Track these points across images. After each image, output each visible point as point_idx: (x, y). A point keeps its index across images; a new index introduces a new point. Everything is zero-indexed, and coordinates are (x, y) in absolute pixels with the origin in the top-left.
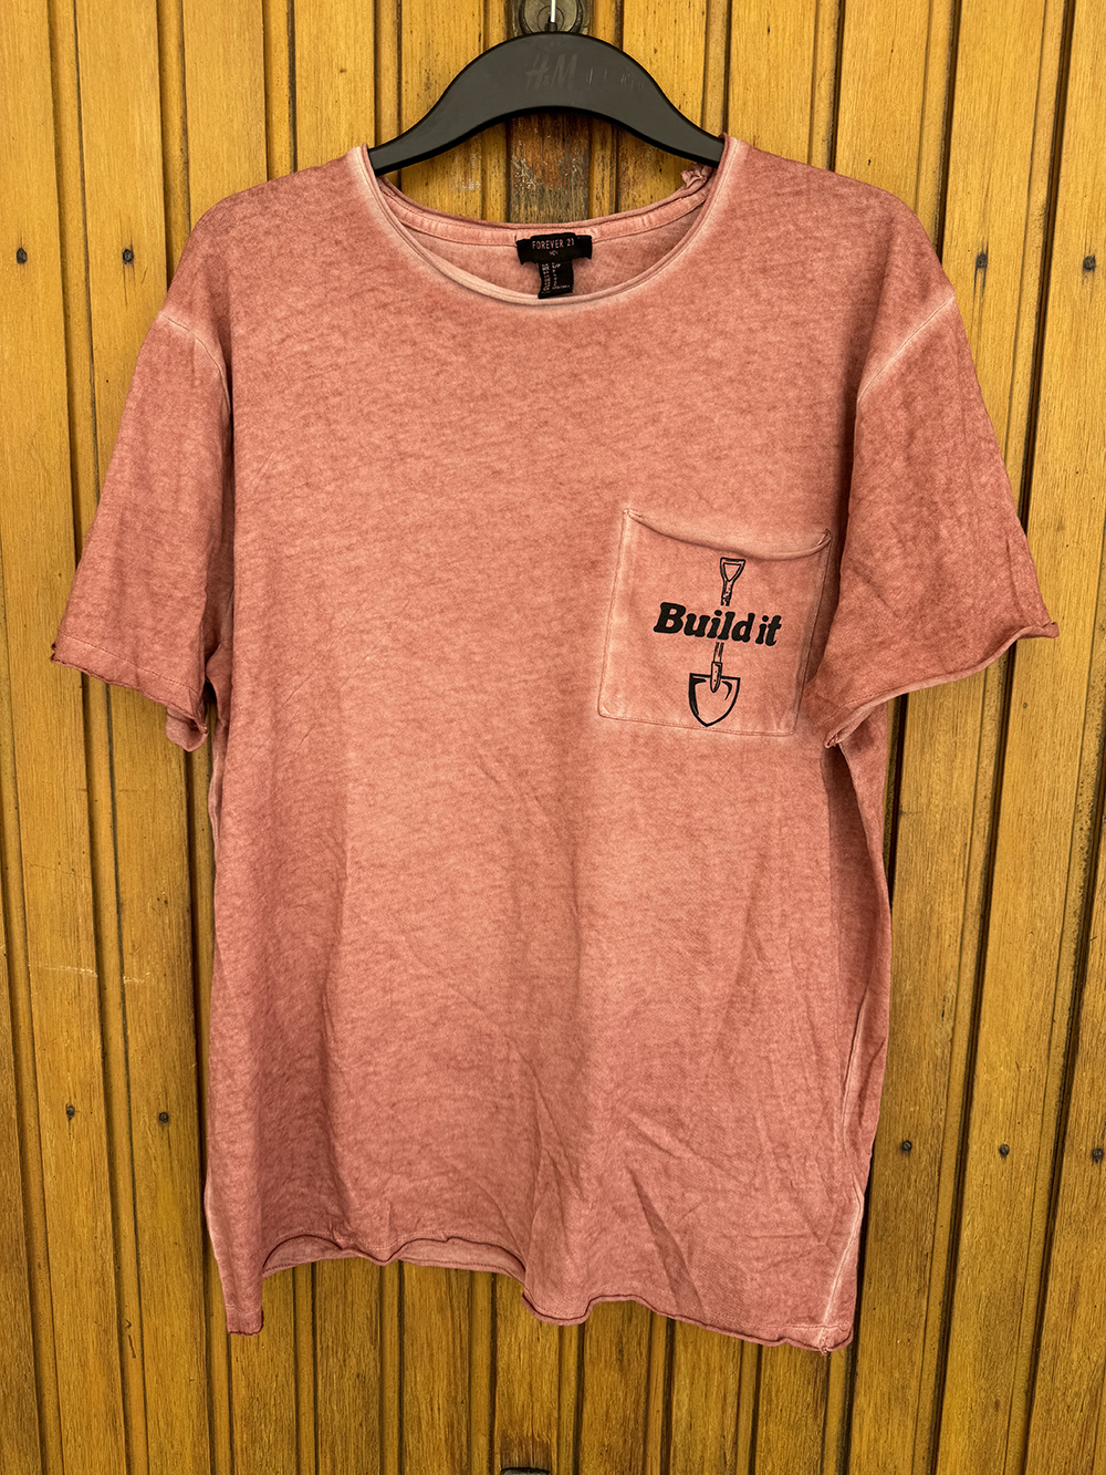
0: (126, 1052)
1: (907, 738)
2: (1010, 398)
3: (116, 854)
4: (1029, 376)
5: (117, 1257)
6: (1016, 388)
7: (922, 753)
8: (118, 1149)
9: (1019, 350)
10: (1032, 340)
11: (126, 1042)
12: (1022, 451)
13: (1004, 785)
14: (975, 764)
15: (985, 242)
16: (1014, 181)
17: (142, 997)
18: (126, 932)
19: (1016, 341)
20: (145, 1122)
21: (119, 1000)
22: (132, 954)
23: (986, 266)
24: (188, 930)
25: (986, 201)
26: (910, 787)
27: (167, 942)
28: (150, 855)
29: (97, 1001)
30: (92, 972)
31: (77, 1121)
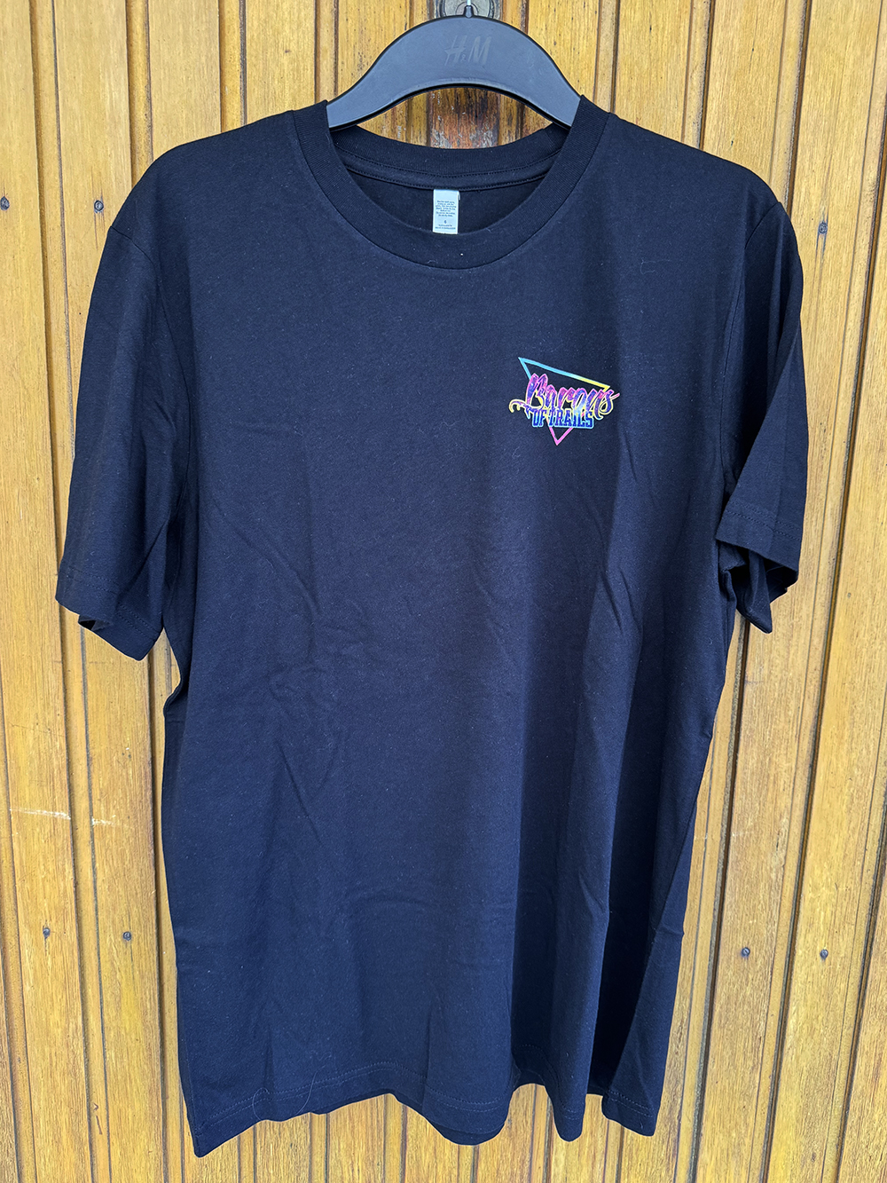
0: (95, 882)
2: (844, 342)
4: (859, 324)
5: (87, 1052)
6: (848, 334)
8: (88, 962)
9: (851, 302)
10: (862, 294)
11: (95, 873)
12: (852, 386)
13: (831, 661)
14: (808, 642)
15: (826, 212)
16: (851, 162)
17: (108, 836)
18: (94, 781)
19: (849, 295)
20: (110, 940)
21: (89, 838)
22: (100, 800)
23: (825, 232)
24: (149, 780)
25: (827, 178)
26: (754, 661)
27: (130, 791)
28: (116, 717)
29: (70, 839)
30: (65, 816)
31: (52, 940)
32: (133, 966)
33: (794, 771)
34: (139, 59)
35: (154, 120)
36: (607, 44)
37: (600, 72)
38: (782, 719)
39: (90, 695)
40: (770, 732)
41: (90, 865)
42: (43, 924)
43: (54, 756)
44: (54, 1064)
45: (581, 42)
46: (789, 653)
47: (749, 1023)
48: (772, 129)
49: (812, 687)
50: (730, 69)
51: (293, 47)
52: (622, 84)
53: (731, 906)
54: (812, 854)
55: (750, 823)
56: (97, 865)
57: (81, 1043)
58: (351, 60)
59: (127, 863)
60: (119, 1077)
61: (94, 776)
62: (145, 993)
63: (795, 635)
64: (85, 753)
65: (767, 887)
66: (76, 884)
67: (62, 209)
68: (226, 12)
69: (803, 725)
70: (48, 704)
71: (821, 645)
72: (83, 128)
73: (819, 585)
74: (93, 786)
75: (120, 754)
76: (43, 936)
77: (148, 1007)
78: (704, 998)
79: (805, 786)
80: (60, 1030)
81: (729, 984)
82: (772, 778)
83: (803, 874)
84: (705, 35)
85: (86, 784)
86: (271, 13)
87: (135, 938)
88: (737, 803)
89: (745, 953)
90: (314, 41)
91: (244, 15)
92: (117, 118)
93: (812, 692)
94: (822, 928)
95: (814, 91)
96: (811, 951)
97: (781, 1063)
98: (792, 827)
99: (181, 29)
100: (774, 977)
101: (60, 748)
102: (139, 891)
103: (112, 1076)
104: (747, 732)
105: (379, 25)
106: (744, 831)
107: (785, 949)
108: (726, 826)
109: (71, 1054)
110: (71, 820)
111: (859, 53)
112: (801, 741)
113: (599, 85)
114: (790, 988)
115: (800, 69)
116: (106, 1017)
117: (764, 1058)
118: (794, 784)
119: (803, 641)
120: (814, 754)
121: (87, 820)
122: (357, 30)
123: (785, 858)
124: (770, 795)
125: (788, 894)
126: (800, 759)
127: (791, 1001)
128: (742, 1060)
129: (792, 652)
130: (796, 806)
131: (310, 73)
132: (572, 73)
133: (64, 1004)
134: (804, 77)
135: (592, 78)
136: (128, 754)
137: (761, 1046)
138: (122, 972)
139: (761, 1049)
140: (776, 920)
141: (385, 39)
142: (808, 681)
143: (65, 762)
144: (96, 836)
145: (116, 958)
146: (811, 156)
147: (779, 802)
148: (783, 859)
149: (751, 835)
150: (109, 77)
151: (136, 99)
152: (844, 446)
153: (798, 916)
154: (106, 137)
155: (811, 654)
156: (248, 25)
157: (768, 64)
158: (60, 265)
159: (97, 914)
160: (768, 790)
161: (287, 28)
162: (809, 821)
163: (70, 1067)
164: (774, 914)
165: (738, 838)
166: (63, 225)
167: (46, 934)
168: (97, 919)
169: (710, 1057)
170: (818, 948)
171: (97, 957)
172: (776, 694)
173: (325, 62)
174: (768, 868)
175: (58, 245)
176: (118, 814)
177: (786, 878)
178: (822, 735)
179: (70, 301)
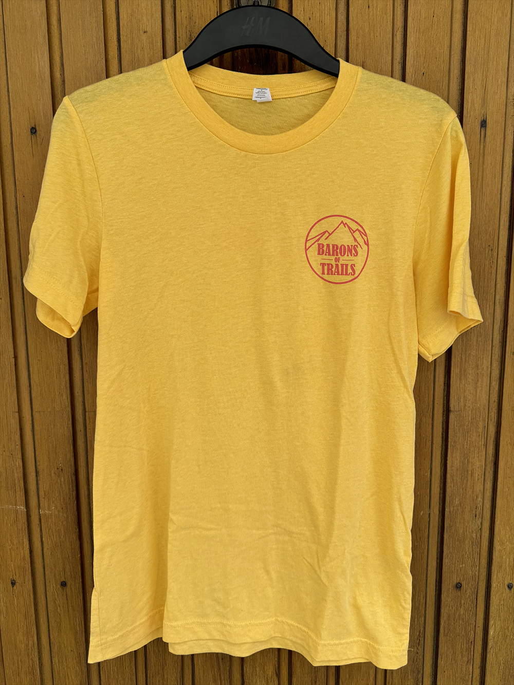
0: (43, 550)
1: (452, 372)
2: (501, 194)
3: (34, 446)
4: (510, 182)
5: (40, 659)
6: (504, 188)
7: (460, 379)
8: (40, 601)
9: (505, 169)
10: (511, 163)
11: (42, 544)
12: (508, 221)
13: (504, 395)
14: (488, 385)
15: (485, 114)
16: (499, 82)
17: (50, 521)
18: (41, 486)
19: (503, 165)
20: (53, 587)
21: (38, 522)
22: (44, 498)
23: (486, 127)
24: (74, 485)
25: (485, 93)
26: (454, 397)
27: (63, 491)
28: (53, 446)
29: (26, 523)
30: (23, 508)
31: (17, 588)
32: (68, 603)
33: (484, 467)
34: (56, 41)
35: (66, 78)
36: (342, 17)
37: (339, 35)
38: (475, 434)
39: (36, 432)
40: (467, 442)
41: (40, 539)
42: (11, 578)
43: (15, 471)
44: (20, 667)
45: (326, 17)
46: (476, 392)
47: (463, 633)
48: (448, 64)
49: (493, 413)
50: (419, 28)
51: (149, 29)
52: (353, 42)
53: (448, 556)
54: (499, 521)
55: (457, 502)
56: (44, 539)
57: (36, 654)
58: (185, 35)
59: (62, 537)
60: (61, 675)
61: (40, 483)
62: (76, 621)
63: (480, 380)
64: (34, 468)
65: (470, 543)
66: (31, 552)
67: (11, 134)
68: (108, 11)
69: (489, 439)
70: (11, 438)
71: (497, 386)
72: (22, 84)
73: (494, 348)
74: (40, 489)
75: (56, 469)
76: (11, 585)
77: (78, 629)
78: (433, 616)
79: (492, 477)
80: (23, 646)
81: (449, 607)
82: (470, 472)
83: (494, 534)
84: (403, 9)
85: (36, 488)
86: (135, 9)
87: (68, 585)
88: (448, 490)
89: (458, 586)
90: (161, 25)
91: (118, 12)
92: (43, 77)
93: (493, 416)
94: (508, 569)
95: (473, 39)
96: (501, 584)
97: (486, 658)
98: (485, 504)
99: (80, 22)
100: (478, 602)
101: (19, 466)
102: (70, 555)
103: (57, 674)
104: (452, 443)
105: (201, 13)
106: (454, 507)
107: (485, 583)
108: (441, 504)
109: (31, 662)
110: (27, 511)
111: (500, 15)
112: (488, 448)
113: (339, 43)
114: (489, 609)
115: (464, 27)
116: (51, 637)
117: (475, 655)
118: (484, 476)
119: (485, 384)
120: (496, 456)
121: (37, 511)
122: (188, 17)
123: (481, 524)
124: (469, 483)
125: (484, 547)
126: (487, 460)
127: (490, 617)
128: (460, 656)
129: (478, 391)
130: (487, 490)
131: (160, 44)
132: (321, 36)
133: (25, 628)
134: (466, 31)
135: (334, 39)
136: (60, 468)
137: (472, 647)
138: (61, 607)
139: (472, 649)
140: (478, 565)
141: (205, 22)
142: (490, 409)
143: (21, 475)
144: (42, 521)
145: (57, 598)
146: (474, 80)
147: (475, 488)
148: (480, 524)
149: (458, 510)
150: (38, 53)
151: (55, 66)
152: (505, 259)
153: (492, 561)
154: (37, 89)
155: (491, 391)
156: (121, 17)
157: (444, 25)
158: (11, 167)
159: (44, 571)
160: (467, 480)
161: (144, 18)
162: (496, 500)
163: (30, 669)
164: (476, 560)
165: (450, 512)
166: (12, 143)
167: (13, 583)
168: (45, 574)
169: (439, 655)
170: (506, 582)
171: (45, 598)
172: (470, 418)
173: (169, 37)
174: (470, 530)
175: (10, 155)
176: (56, 507)
177: (483, 537)
178: (501, 444)
179: (17, 189)
